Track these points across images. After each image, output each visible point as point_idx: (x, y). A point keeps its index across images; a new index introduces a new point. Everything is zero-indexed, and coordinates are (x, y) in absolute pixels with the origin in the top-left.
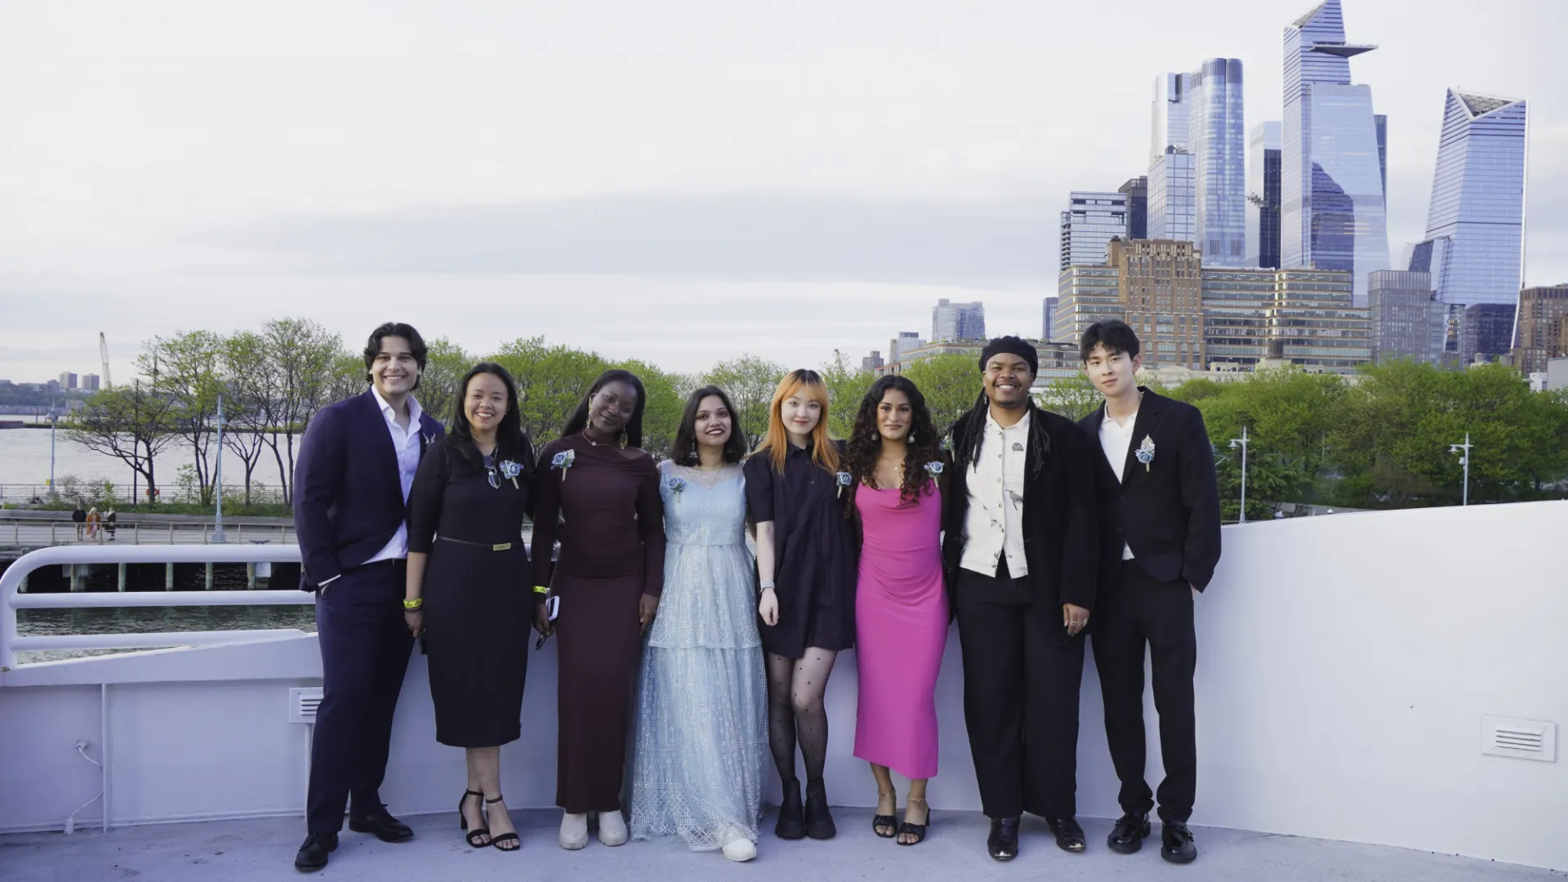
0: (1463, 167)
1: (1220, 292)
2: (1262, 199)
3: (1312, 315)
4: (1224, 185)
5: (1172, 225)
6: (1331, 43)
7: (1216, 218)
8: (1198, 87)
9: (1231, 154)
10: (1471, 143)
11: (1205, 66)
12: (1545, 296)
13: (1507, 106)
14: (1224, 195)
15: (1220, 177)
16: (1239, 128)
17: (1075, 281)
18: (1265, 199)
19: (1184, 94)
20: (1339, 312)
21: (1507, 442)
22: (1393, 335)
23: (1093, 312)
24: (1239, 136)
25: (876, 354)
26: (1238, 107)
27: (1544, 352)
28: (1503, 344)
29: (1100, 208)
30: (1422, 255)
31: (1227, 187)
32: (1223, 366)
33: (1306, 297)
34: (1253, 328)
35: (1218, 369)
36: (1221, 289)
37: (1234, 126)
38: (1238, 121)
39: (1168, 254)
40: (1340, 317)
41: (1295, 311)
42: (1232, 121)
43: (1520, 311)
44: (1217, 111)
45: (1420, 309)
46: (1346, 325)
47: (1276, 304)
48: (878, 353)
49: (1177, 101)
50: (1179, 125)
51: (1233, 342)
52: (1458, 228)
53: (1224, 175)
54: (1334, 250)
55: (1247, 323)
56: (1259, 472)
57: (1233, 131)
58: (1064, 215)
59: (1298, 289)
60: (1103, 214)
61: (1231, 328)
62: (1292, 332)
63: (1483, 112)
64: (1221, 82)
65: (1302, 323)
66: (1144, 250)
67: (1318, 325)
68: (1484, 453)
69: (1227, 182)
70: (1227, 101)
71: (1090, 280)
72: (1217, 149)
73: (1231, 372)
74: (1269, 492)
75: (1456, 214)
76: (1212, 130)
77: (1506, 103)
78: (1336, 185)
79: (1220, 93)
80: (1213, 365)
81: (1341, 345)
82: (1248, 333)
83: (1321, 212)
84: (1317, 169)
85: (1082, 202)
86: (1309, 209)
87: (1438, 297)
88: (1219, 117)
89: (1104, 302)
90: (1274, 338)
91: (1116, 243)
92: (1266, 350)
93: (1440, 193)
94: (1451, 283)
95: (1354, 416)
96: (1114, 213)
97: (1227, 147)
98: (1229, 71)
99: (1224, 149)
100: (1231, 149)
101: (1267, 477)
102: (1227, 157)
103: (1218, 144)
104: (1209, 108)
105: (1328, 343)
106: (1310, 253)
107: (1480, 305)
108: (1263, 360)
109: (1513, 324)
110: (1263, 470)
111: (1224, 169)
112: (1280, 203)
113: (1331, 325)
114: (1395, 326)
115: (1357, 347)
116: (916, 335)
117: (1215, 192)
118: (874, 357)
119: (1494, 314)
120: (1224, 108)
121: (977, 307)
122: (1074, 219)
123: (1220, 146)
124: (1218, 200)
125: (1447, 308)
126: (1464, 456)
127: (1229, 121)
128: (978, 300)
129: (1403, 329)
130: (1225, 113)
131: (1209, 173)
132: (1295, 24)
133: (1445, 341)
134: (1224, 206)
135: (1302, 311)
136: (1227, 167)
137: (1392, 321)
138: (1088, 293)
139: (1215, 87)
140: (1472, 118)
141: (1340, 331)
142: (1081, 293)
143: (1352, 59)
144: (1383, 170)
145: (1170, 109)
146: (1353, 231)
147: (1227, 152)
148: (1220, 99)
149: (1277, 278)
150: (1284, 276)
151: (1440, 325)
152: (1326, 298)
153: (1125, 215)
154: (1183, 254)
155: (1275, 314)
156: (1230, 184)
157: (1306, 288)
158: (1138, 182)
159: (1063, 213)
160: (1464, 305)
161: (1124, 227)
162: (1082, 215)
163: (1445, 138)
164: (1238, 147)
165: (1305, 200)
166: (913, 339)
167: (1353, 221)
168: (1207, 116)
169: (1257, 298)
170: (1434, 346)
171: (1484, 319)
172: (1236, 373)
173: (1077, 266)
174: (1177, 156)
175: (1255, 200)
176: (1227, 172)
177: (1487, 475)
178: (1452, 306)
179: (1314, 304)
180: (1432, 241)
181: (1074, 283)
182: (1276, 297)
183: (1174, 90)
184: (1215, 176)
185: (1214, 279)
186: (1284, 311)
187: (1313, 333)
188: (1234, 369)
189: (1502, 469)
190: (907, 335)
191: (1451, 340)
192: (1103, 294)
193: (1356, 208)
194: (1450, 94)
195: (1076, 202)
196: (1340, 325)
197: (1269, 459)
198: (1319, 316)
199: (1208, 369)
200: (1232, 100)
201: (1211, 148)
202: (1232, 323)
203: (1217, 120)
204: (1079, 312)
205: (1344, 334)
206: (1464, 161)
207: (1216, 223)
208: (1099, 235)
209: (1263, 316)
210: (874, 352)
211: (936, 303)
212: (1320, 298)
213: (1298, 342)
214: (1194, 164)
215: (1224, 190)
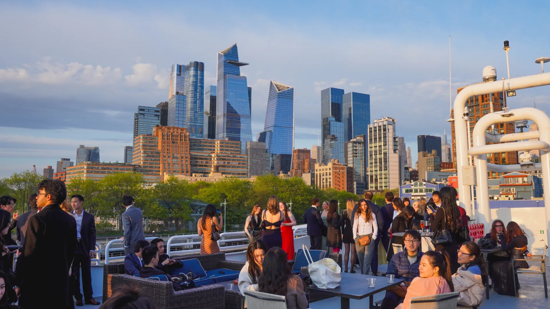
0: (275, 107)
1: (196, 147)
2: (209, 113)
3: (228, 156)
4: (196, 107)
5: (177, 121)
6: (234, 61)
7: (193, 119)
8: (188, 71)
9: (199, 96)
10: (278, 100)
11: (191, 63)
12: (300, 152)
13: (288, 89)
14: (196, 111)
15: (195, 104)
16: (202, 87)
17: (141, 141)
18: (210, 114)
19: (182, 73)
20: (238, 156)
21: (301, 202)
22: (254, 164)
23: (148, 153)
24: (202, 90)
25: (50, 168)
26: (202, 80)
27: (300, 171)
28: (288, 168)
29: (150, 113)
30: (263, 137)
31: (198, 108)
32: (197, 175)
33: (226, 150)
34: (208, 161)
35: (196, 176)
36: (196, 146)
37: (200, 86)
38: (202, 85)
39: (177, 132)
40: (238, 157)
41: (223, 155)
42: (200, 85)
43: (293, 157)
44: (194, 80)
45: (262, 155)
46: (240, 160)
47: (216, 152)
48: (51, 167)
49: (180, 75)
50: (180, 84)
51: (200, 166)
52: (274, 128)
53: (196, 104)
54: (234, 133)
55: (205, 159)
56: (229, 214)
57: (200, 88)
58: (136, 115)
59: (223, 147)
60: (151, 115)
61: (200, 161)
62: (221, 163)
63: (281, 90)
64: (196, 70)
65: (225, 159)
66: (168, 130)
67: (230, 160)
68: (296, 205)
69: (198, 107)
70: (198, 77)
71: (147, 141)
72: (194, 94)
73: (200, 177)
74: (232, 221)
75: (274, 123)
76: (192, 87)
77: (288, 88)
78: (235, 110)
79: (195, 74)
80: (194, 174)
81: (238, 167)
82: (206, 163)
83: (230, 120)
84: (228, 104)
85: (143, 110)
86: (225, 118)
87: (268, 151)
88: (195, 83)
89: (153, 149)
90: (215, 165)
91: (158, 127)
92: (212, 169)
93: (268, 115)
94: (272, 147)
95: (256, 194)
96: (155, 115)
97: (198, 94)
98: (199, 67)
99: (197, 94)
100: (199, 95)
101: (232, 215)
102: (198, 97)
103: (194, 92)
104: (192, 79)
105: (234, 167)
106: (226, 134)
107: (281, 154)
108: (211, 173)
109: (291, 161)
110: (230, 213)
111: (197, 102)
112: (215, 115)
113: (235, 160)
114: (255, 161)
115: (244, 168)
116: (69, 160)
117: (193, 109)
118: (49, 169)
119: (285, 158)
120: (197, 80)
121: (96, 149)
122: (140, 116)
123: (195, 93)
124: (194, 113)
125: (271, 155)
126: (290, 207)
127: (199, 84)
128: (97, 146)
129: (257, 162)
130: (197, 82)
131: (191, 103)
132: (222, 52)
133: (270, 166)
134: (196, 115)
135: (225, 155)
136: (198, 101)
137: (254, 159)
138: (146, 146)
139: (194, 71)
140: (278, 92)
141: (238, 162)
142: (143, 146)
143: (241, 67)
144: (250, 106)
145: (177, 78)
146: (240, 127)
147: (198, 96)
148: (196, 76)
149: (216, 143)
150: (219, 142)
151: (269, 161)
152: (233, 151)
153: (160, 116)
154: (183, 133)
155: (216, 156)
156: (199, 107)
157: (226, 147)
158: (164, 104)
159: (135, 114)
160: (276, 154)
161: (159, 121)
162: (143, 115)
163: (270, 97)
164: (202, 94)
165: (224, 115)
166: (67, 161)
167: (240, 123)
168: (191, 82)
169: (209, 150)
170: (267, 168)
171: (282, 159)
172: (202, 177)
173: (142, 135)
174: (180, 96)
175: (207, 114)
176: (198, 103)
177: (296, 213)
178: (273, 155)
179: (229, 152)
180: (266, 132)
181: (141, 142)
182: (216, 150)
183: (179, 71)
184: (193, 104)
185: (194, 142)
186: (219, 155)
187: (229, 163)
188: (201, 176)
189: (301, 211)
190: (64, 159)
191: (272, 166)
192: (152, 146)
193: (241, 119)
194: (271, 83)
195: (141, 110)
196: (238, 160)
197: (232, 210)
198: (230, 157)
199: (191, 176)
200: (200, 77)
201: (192, 94)
202: (201, 159)
203: (194, 84)
204: (142, 153)
205: (239, 164)
206: (276, 106)
207: (193, 121)
208: (149, 123)
209: (211, 156)
210: (49, 167)
211: (79, 147)
212: (231, 150)
213: (223, 166)
214: (186, 99)
215: (196, 109)
